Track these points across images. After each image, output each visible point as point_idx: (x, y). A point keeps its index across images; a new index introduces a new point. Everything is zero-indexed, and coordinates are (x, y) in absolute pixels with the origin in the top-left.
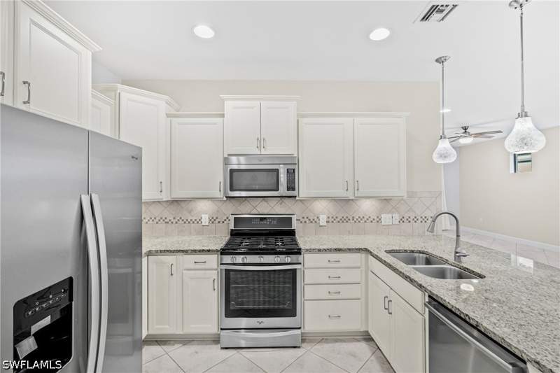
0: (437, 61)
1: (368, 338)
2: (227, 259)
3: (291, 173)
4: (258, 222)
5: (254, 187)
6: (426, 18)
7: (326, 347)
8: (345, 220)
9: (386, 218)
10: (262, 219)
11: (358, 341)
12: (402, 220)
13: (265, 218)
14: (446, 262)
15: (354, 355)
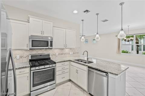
0: (82, 20)
1: (70, 80)
2: (33, 69)
3: (51, 42)
4: (39, 56)
5: (39, 46)
6: (85, 12)
7: (62, 86)
8: (62, 54)
9: (71, 53)
10: (40, 55)
11: (68, 82)
12: (73, 53)
13: (42, 55)
14: (86, 61)
15: (68, 85)
